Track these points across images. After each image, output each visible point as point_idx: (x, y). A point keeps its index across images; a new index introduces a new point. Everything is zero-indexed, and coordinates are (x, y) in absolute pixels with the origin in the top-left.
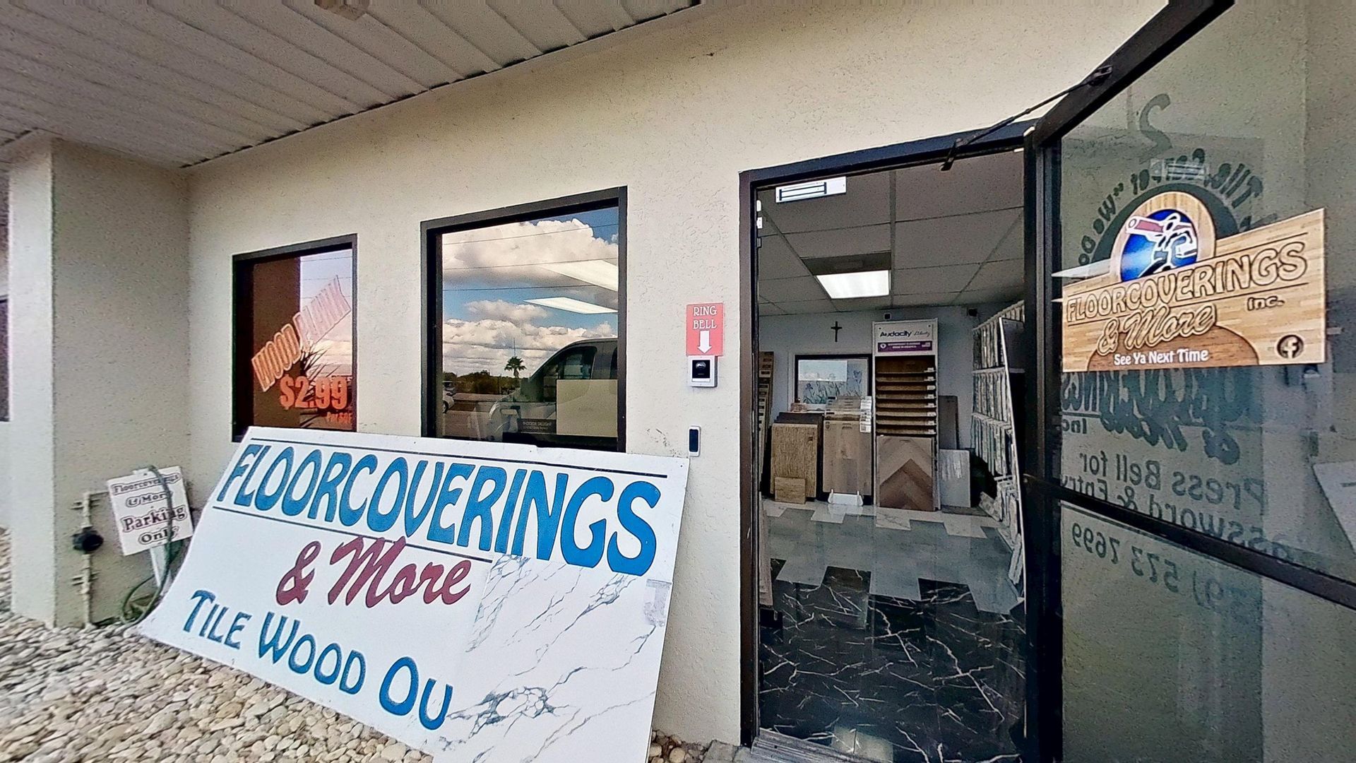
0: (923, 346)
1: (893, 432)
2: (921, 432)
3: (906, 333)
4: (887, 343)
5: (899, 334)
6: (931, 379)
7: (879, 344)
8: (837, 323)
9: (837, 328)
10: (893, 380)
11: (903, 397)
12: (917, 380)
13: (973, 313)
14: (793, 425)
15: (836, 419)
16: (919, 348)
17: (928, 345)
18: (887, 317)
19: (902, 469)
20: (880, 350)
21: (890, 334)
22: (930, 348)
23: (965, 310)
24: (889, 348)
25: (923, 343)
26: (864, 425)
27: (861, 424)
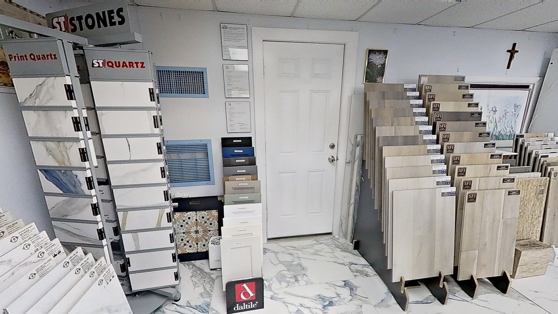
9: (513, 52)
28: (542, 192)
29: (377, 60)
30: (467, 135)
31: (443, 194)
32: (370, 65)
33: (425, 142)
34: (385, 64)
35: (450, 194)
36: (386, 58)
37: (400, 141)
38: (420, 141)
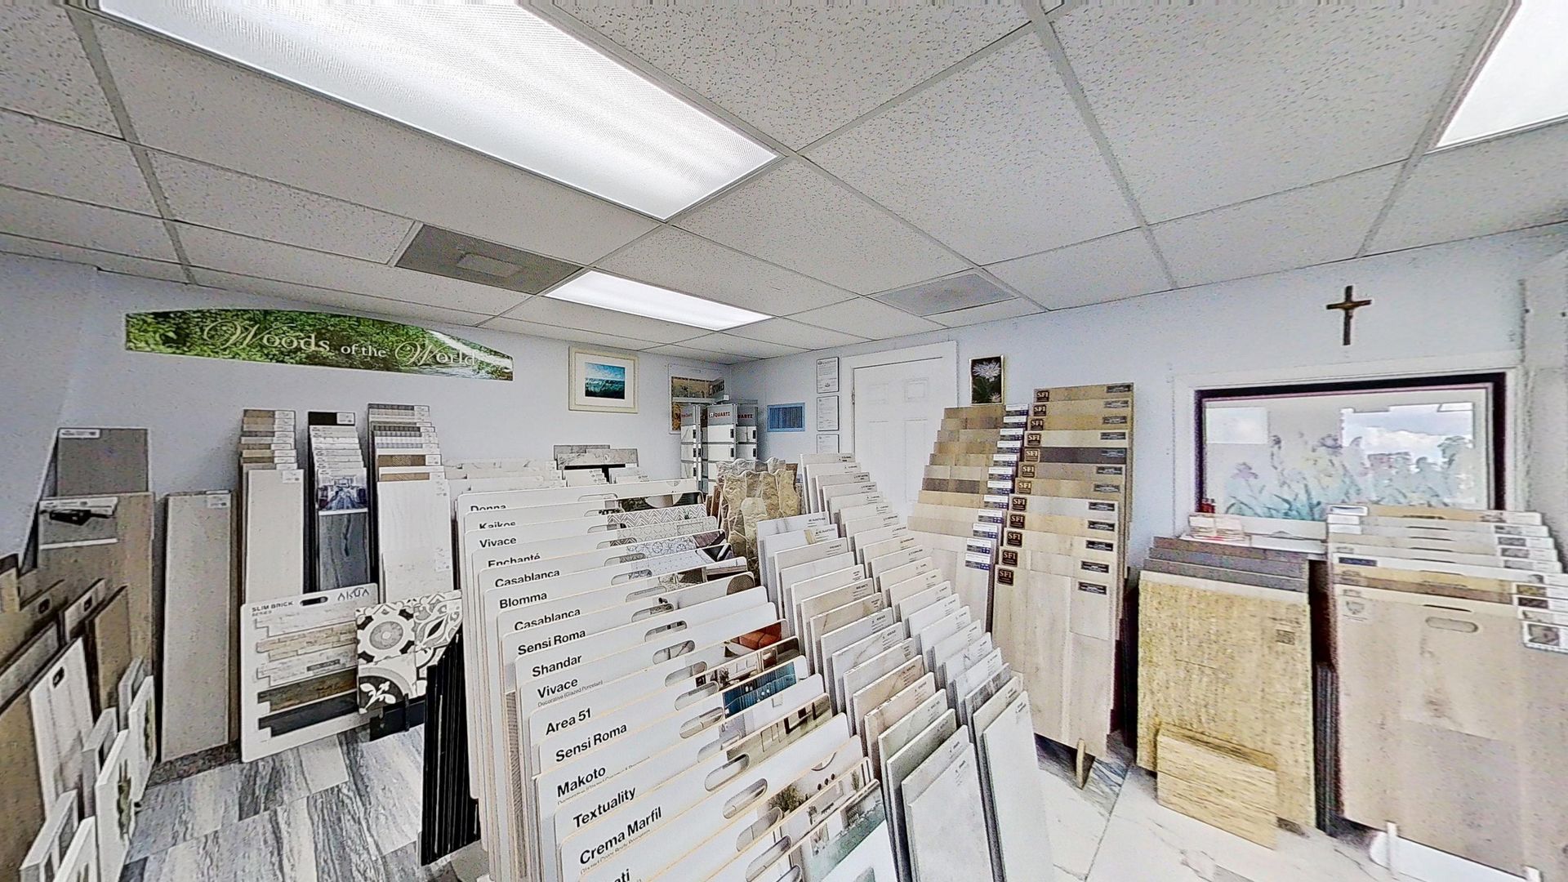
8: (1349, 290)
9: (1349, 305)
14: (1212, 585)
15: (1387, 585)
26: (1539, 621)
27: (1524, 613)
28: (1287, 638)
29: (989, 372)
30: (1067, 486)
31: (968, 563)
32: (977, 380)
33: (990, 491)
34: (1000, 375)
35: (980, 566)
36: (1000, 366)
37: (951, 486)
38: (982, 488)
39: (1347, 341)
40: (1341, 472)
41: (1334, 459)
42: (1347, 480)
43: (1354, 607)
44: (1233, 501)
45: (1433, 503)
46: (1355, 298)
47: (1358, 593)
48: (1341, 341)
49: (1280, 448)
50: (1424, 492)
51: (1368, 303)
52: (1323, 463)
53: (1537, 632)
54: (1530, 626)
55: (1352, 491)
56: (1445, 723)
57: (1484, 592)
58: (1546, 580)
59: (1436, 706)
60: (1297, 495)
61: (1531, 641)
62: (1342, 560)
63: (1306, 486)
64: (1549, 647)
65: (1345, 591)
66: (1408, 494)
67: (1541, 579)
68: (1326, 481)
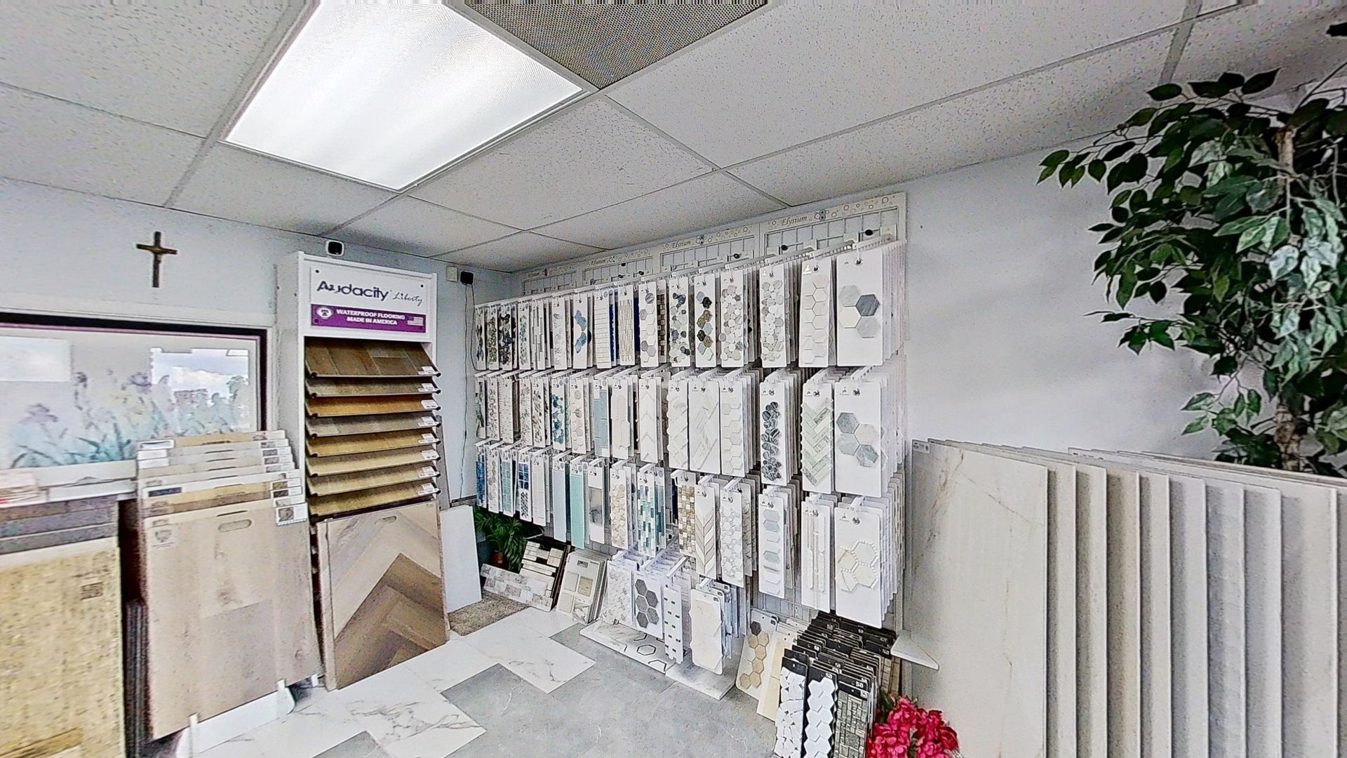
0: (410, 323)
1: (354, 505)
2: (411, 494)
3: (377, 291)
4: (334, 309)
5: (362, 292)
6: (427, 388)
7: (315, 308)
8: (157, 235)
9: (158, 250)
10: (353, 391)
11: (376, 427)
12: (406, 390)
13: (466, 278)
15: (189, 507)
16: (402, 326)
17: (417, 322)
18: (335, 248)
19: (384, 582)
20: (316, 321)
21: (340, 289)
22: (421, 329)
23: (454, 273)
24: (338, 319)
25: (409, 316)
26: (284, 505)
27: (277, 503)
28: (95, 590)
39: (156, 284)
40: (151, 409)
41: (143, 396)
42: (156, 417)
43: (161, 536)
44: (23, 451)
45: (223, 431)
46: (163, 245)
47: (166, 521)
48: (151, 283)
49: (85, 386)
50: (217, 422)
51: (174, 252)
52: (133, 402)
53: (283, 513)
54: (280, 510)
55: (161, 427)
56: (233, 606)
57: (255, 494)
58: (288, 476)
59: (225, 596)
60: (105, 436)
61: (280, 521)
62: (151, 494)
63: (115, 425)
64: (289, 522)
65: (154, 523)
66: (206, 425)
67: (284, 475)
68: (136, 418)
